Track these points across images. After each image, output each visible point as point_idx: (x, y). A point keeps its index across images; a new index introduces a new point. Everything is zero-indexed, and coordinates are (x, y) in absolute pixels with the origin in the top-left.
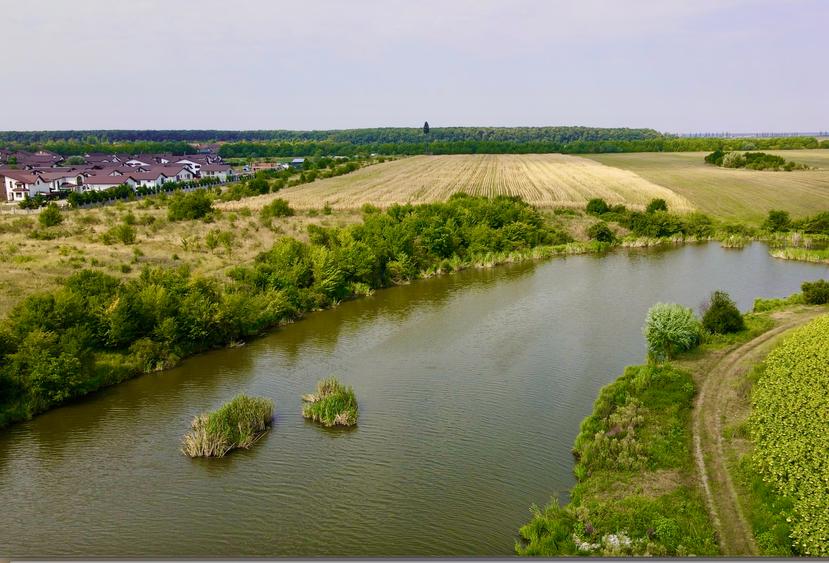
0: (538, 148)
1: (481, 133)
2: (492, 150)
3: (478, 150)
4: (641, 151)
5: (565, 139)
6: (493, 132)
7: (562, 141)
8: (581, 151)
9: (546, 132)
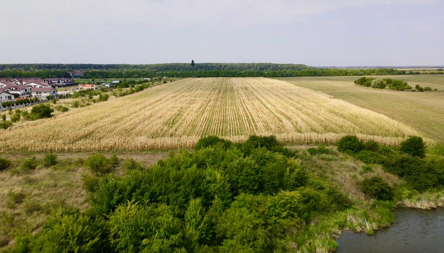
0: (251, 74)
1: (221, 66)
2: (227, 75)
3: (220, 75)
4: (305, 76)
5: (262, 69)
6: (226, 65)
7: (260, 70)
8: (274, 75)
9: (252, 66)
